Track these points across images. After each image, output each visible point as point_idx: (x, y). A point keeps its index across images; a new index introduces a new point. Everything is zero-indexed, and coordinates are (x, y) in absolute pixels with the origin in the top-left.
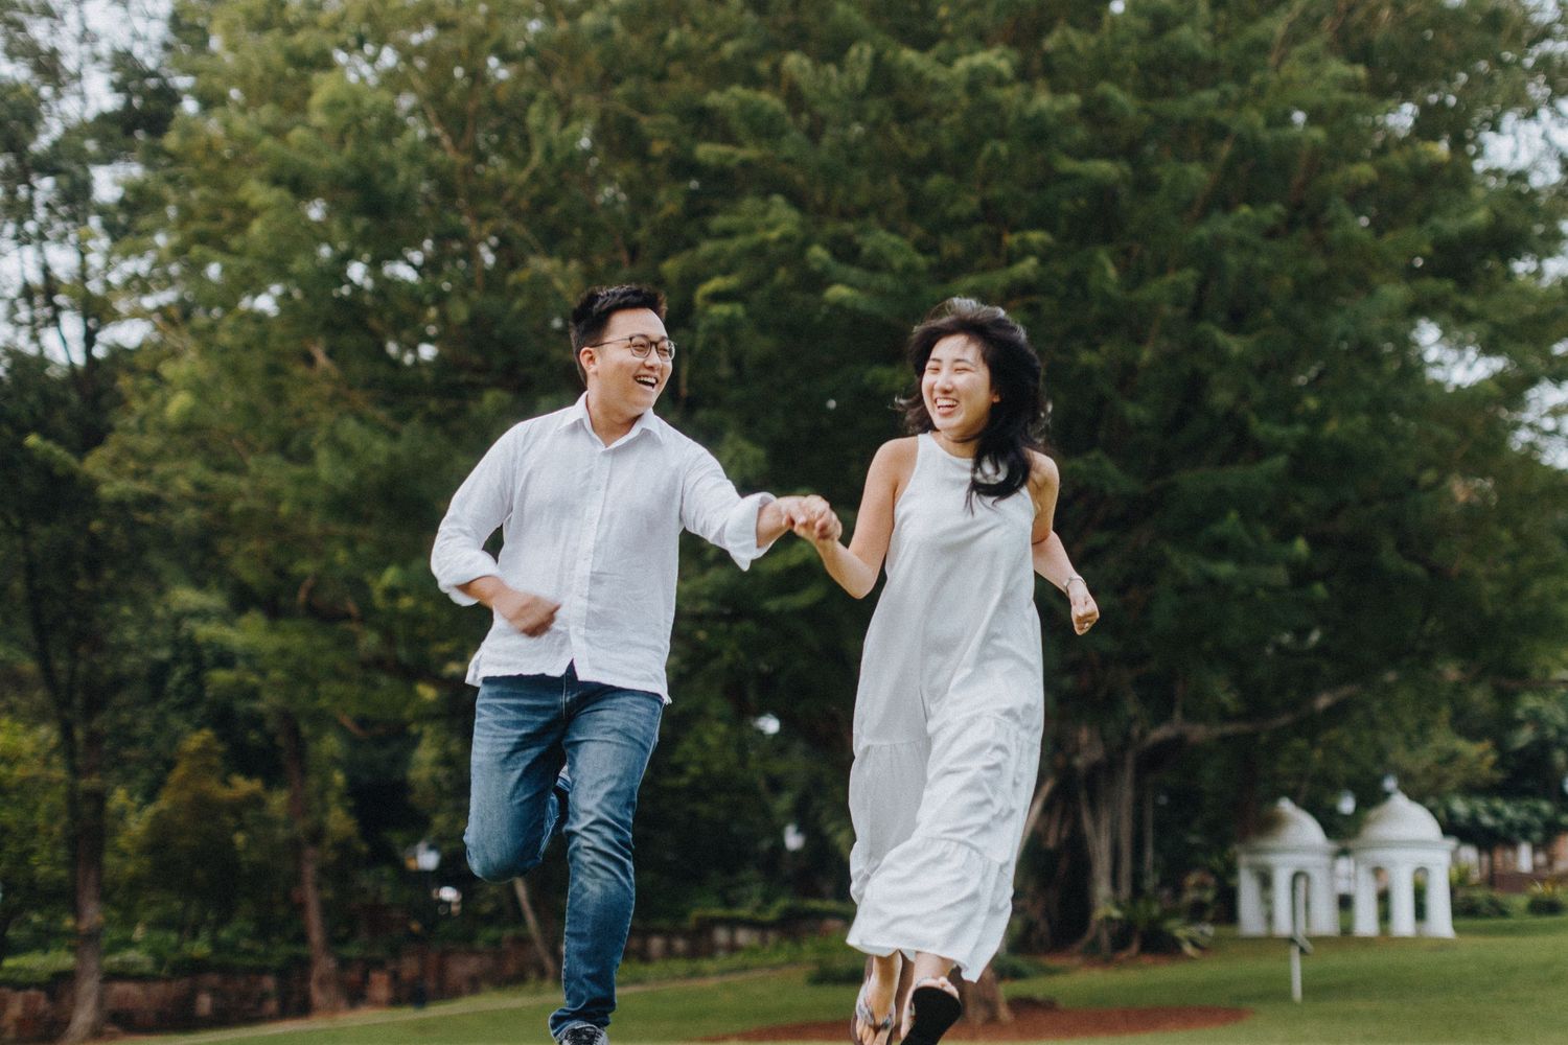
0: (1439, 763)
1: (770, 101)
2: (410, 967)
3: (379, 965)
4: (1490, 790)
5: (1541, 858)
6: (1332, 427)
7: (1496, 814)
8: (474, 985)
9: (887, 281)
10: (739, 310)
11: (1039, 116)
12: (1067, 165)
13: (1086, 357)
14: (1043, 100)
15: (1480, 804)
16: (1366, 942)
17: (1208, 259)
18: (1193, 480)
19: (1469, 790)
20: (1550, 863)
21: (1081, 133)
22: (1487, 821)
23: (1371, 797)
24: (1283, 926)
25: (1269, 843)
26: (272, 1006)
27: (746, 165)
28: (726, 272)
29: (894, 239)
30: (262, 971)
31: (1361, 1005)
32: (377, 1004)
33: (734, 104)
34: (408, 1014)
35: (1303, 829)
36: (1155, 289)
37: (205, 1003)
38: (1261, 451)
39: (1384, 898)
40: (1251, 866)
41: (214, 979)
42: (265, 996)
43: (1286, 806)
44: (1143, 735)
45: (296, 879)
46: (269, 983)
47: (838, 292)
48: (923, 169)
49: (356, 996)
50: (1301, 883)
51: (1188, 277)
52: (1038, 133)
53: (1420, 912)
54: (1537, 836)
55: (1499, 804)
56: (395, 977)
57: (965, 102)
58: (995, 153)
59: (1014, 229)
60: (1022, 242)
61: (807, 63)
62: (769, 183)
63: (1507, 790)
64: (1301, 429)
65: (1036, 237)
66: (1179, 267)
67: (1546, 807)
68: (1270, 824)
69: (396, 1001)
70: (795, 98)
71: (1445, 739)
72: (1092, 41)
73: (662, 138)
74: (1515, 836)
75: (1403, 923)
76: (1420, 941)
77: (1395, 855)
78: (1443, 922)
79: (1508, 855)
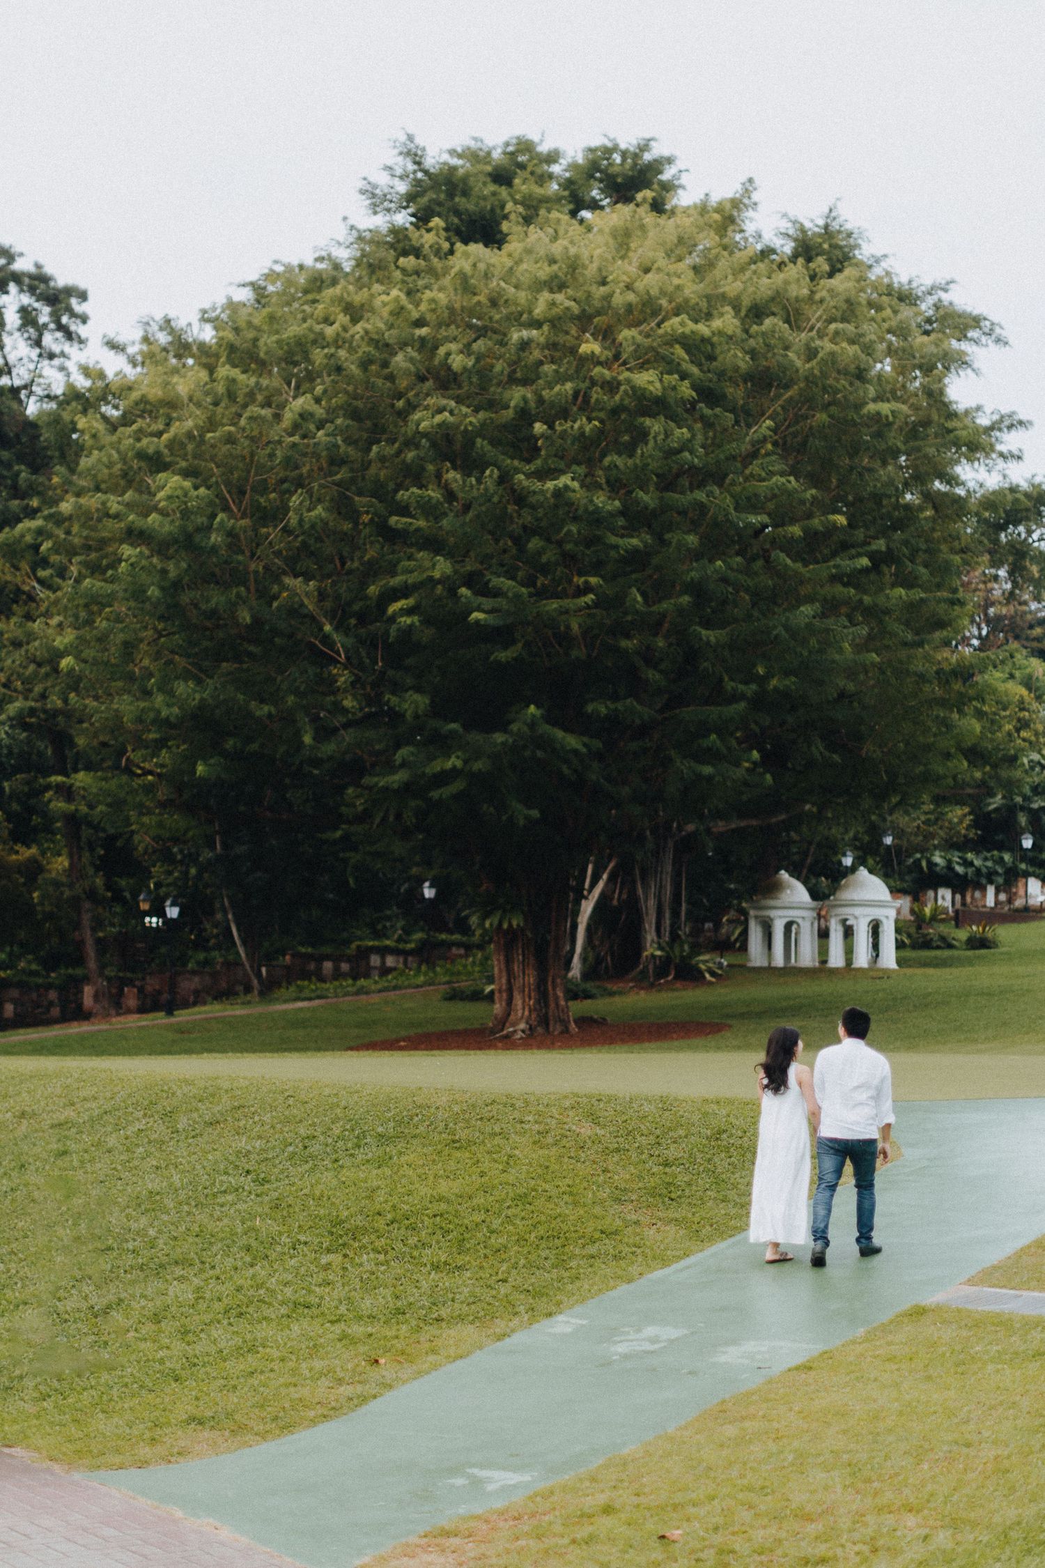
0: (927, 822)
1: (434, 494)
2: (152, 984)
3: (131, 982)
4: (962, 845)
5: (1002, 897)
6: (774, 682)
7: (967, 864)
8: (198, 999)
9: (501, 602)
10: (415, 619)
12: (613, 540)
13: (624, 643)
15: (956, 856)
16: (834, 972)
17: (698, 590)
18: (689, 713)
19: (951, 845)
20: (1010, 901)
21: (621, 522)
22: (959, 869)
24: (779, 960)
25: (772, 903)
26: (55, 1011)
27: (418, 530)
28: (406, 597)
29: (510, 582)
30: (50, 986)
32: (129, 1011)
33: (413, 500)
34: (159, 1018)
35: (796, 893)
36: (667, 607)
37: (9, 1009)
38: (735, 698)
40: (756, 917)
41: (15, 993)
42: (51, 1004)
43: (784, 875)
44: (680, 829)
45: (77, 926)
46: (53, 995)
47: (476, 615)
48: (529, 531)
49: (117, 1005)
50: (794, 928)
51: (687, 600)
52: (596, 519)
54: (1000, 880)
55: (969, 856)
56: (141, 990)
57: (552, 500)
58: (569, 531)
59: (580, 574)
60: (586, 582)
61: (458, 476)
62: (434, 544)
63: (980, 845)
64: (754, 687)
65: (593, 580)
66: (682, 593)
67: (1007, 857)
68: (774, 888)
69: (142, 1010)
70: (450, 495)
72: (630, 462)
73: (367, 513)
74: (984, 881)
75: (862, 959)
76: (875, 972)
77: (858, 911)
78: (889, 958)
79: (977, 894)
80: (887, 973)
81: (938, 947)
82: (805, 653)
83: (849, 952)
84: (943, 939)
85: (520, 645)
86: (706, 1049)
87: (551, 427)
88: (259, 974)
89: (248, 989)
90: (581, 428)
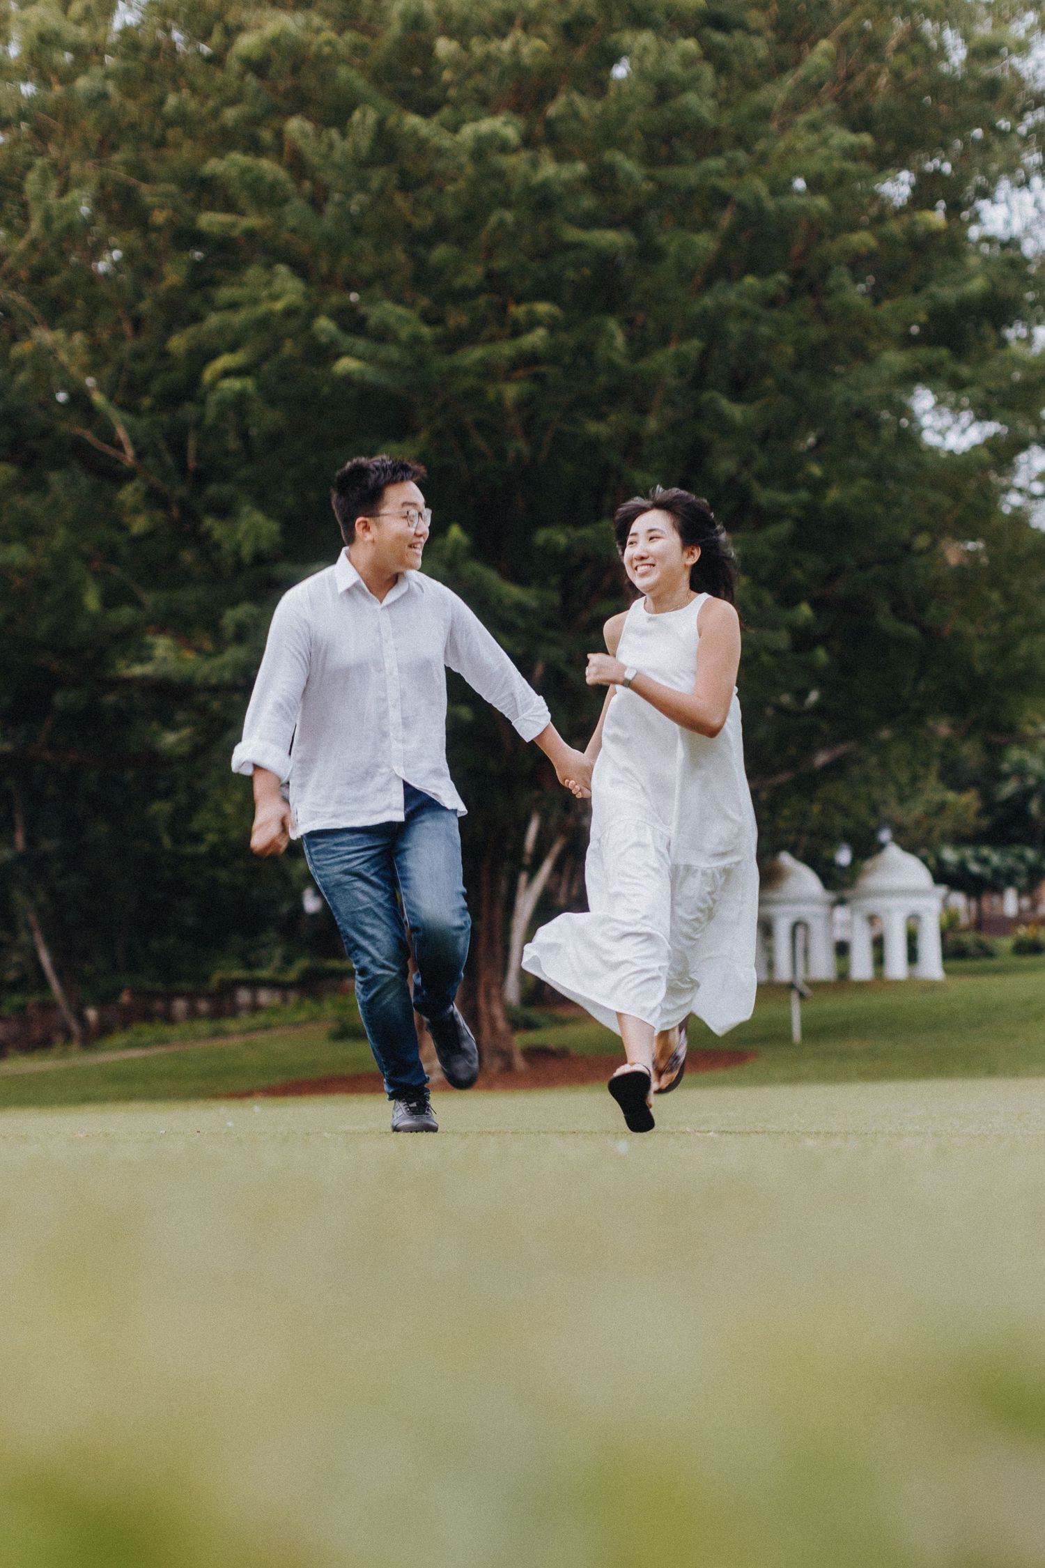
0: (927, 815)
1: (269, 167)
4: (976, 839)
5: (1026, 902)
6: (834, 494)
7: (984, 861)
9: (392, 352)
10: (248, 384)
11: (545, 184)
12: (573, 234)
13: (595, 428)
14: (549, 169)
15: (968, 852)
16: (862, 986)
17: (711, 329)
19: (959, 840)
20: (1034, 906)
21: (588, 202)
22: (975, 868)
23: (867, 849)
24: (784, 972)
25: (770, 895)
27: (250, 234)
28: (233, 348)
29: (400, 310)
31: (856, 1045)
33: (234, 172)
35: (803, 881)
36: (662, 360)
38: (763, 517)
39: (878, 943)
43: (785, 860)
47: (346, 365)
50: (800, 932)
51: (693, 347)
52: (542, 199)
53: (913, 956)
54: (1023, 881)
55: (985, 851)
57: (470, 170)
58: (501, 223)
59: (519, 301)
60: (530, 313)
61: (309, 127)
62: (275, 254)
63: (997, 838)
64: (804, 495)
65: (543, 308)
66: (685, 336)
67: (1030, 854)
68: (772, 877)
70: (298, 165)
71: (934, 791)
72: (598, 107)
73: (162, 207)
74: (1002, 882)
75: (897, 967)
76: (912, 984)
77: (890, 902)
78: (932, 964)
79: (996, 900)
80: (930, 985)
82: (875, 451)
83: (879, 961)
84: (981, 947)
85: (424, 436)
86: (736, 1082)
87: (465, 47)
88: (82, 1019)
89: (68, 1037)
90: (515, 51)
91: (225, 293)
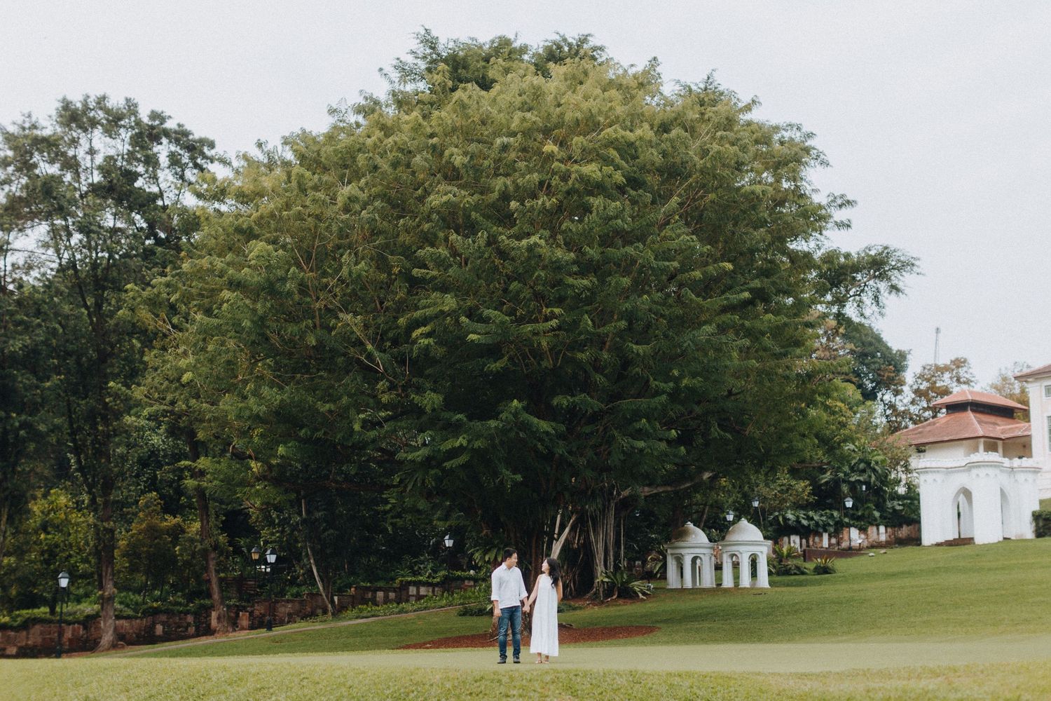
0: (781, 492)
1: (443, 252)
2: (259, 609)
3: (244, 609)
4: (806, 506)
5: (834, 541)
6: (685, 382)
7: (810, 519)
8: (291, 619)
9: (492, 327)
10: (431, 341)
11: (558, 261)
12: (570, 280)
13: (580, 356)
14: (559, 253)
15: (802, 514)
16: (727, 590)
17: (631, 317)
18: (627, 404)
19: (797, 506)
20: (838, 543)
21: (575, 269)
22: (805, 522)
24: (688, 583)
25: (682, 544)
26: (192, 630)
27: (434, 278)
28: (425, 325)
30: (187, 613)
31: (706, 625)
32: (243, 629)
33: (428, 254)
34: (263, 633)
35: (698, 537)
36: (608, 329)
37: (159, 629)
39: (736, 566)
40: (672, 554)
41: (164, 618)
42: (189, 625)
43: (690, 525)
44: (619, 494)
45: (206, 569)
46: (190, 619)
47: (473, 337)
48: (510, 279)
49: (234, 624)
50: (698, 561)
51: (623, 324)
52: (557, 267)
53: (754, 574)
54: (832, 530)
55: (811, 513)
56: (251, 613)
57: (526, 254)
58: (539, 276)
59: (547, 307)
60: (552, 312)
61: (459, 238)
62: (444, 289)
63: (816, 506)
64: (671, 384)
65: (557, 311)
66: (619, 319)
67: (836, 514)
68: (682, 534)
69: (252, 627)
70: (455, 253)
71: (784, 478)
73: (398, 266)
74: (821, 530)
75: (746, 581)
76: (755, 591)
77: (742, 548)
78: (763, 580)
79: (817, 539)
80: (762, 592)
81: (795, 574)
82: (706, 362)
83: (737, 577)
84: (798, 568)
85: (506, 358)
86: (645, 644)
87: (523, 204)
88: (332, 602)
89: (325, 612)
91: (423, 302)
